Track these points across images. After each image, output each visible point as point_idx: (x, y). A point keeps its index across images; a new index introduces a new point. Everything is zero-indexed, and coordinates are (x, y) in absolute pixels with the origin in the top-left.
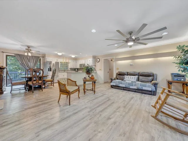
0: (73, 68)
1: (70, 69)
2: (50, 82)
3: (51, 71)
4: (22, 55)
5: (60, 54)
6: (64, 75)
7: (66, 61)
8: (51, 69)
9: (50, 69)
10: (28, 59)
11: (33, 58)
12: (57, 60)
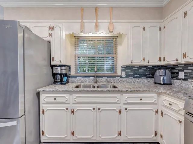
1: (125, 68)
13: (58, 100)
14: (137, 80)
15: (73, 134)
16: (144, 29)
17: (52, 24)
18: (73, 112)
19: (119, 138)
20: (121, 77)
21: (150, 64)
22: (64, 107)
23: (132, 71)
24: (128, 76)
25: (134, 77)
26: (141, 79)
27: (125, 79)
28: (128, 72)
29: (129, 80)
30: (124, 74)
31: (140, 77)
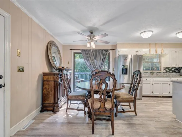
0: (173, 68)
1: (165, 68)
2: (128, 104)
3: (126, 73)
4: (88, 50)
5: (146, 35)
6: (153, 83)
7: (156, 52)
8: (127, 69)
9: (125, 71)
10: (95, 55)
11: (100, 53)
12: (137, 52)
13: (148, 80)
14: (171, 74)
15: (152, 92)
16: (176, 52)
17: (137, 50)
18: (152, 84)
19: (169, 94)
20: (163, 72)
21: (172, 66)
22: (149, 82)
23: (168, 70)
24: (166, 72)
25: (170, 73)
26: (173, 74)
27: (165, 73)
28: (167, 70)
29: (168, 74)
30: (165, 71)
31: (172, 73)
